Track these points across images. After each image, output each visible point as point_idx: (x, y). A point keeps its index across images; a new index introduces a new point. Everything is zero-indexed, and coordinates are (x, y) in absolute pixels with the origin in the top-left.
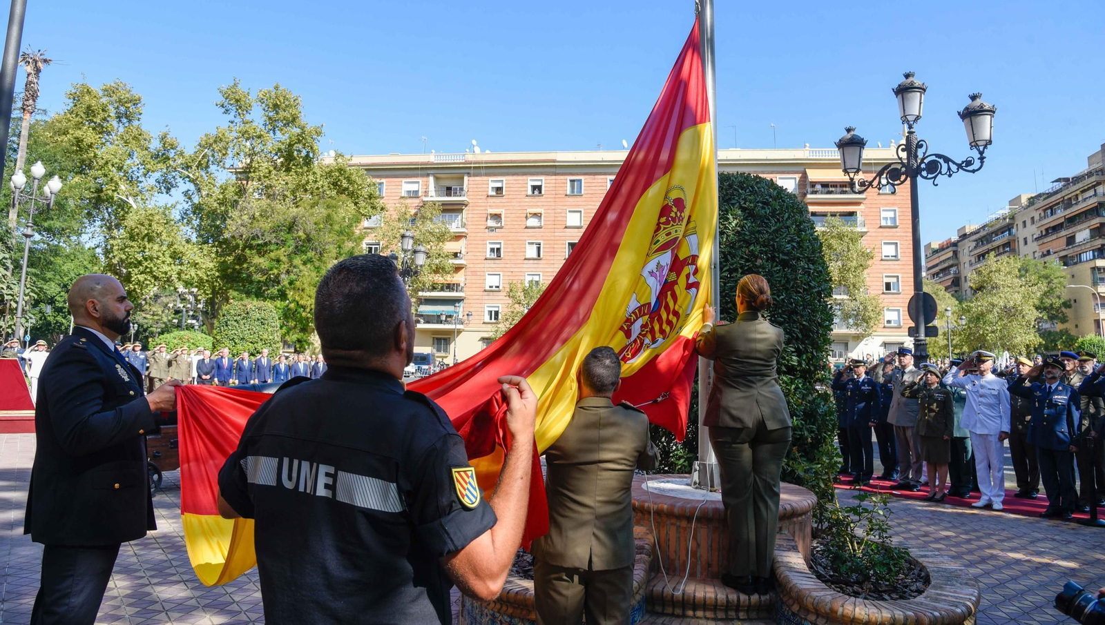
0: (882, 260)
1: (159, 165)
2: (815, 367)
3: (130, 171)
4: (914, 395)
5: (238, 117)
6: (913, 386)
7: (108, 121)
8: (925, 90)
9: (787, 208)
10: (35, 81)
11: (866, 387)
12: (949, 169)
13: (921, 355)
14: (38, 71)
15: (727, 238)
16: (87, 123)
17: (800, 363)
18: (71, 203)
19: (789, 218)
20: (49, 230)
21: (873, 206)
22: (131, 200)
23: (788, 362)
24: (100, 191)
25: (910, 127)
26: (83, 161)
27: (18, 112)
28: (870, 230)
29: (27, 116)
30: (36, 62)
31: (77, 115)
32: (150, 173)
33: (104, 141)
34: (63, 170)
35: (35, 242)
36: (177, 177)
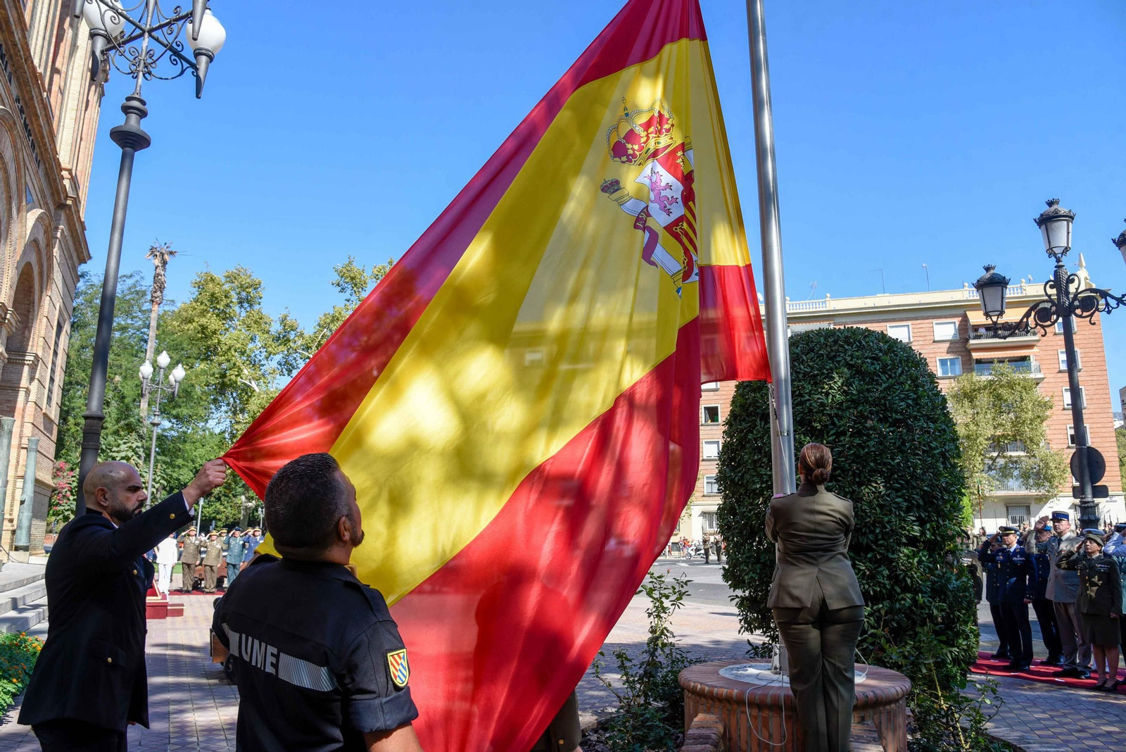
0: (1064, 409)
1: (280, 347)
2: (942, 537)
3: (253, 355)
4: (1072, 566)
5: (354, 295)
6: (1070, 556)
7: (231, 307)
8: (1072, 218)
9: (900, 362)
10: (162, 273)
11: (1018, 558)
12: (1107, 304)
13: (1089, 519)
14: (164, 263)
15: (832, 399)
16: (211, 310)
17: (923, 533)
18: (198, 390)
19: (902, 372)
20: (177, 417)
21: (1048, 348)
22: (254, 385)
23: (909, 532)
24: (223, 376)
25: (1058, 260)
26: (209, 347)
27: (148, 304)
28: (1048, 376)
29: (156, 308)
30: (162, 254)
31: (202, 303)
32: (272, 356)
33: (228, 326)
34: (190, 357)
35: (164, 430)
36: (298, 358)
